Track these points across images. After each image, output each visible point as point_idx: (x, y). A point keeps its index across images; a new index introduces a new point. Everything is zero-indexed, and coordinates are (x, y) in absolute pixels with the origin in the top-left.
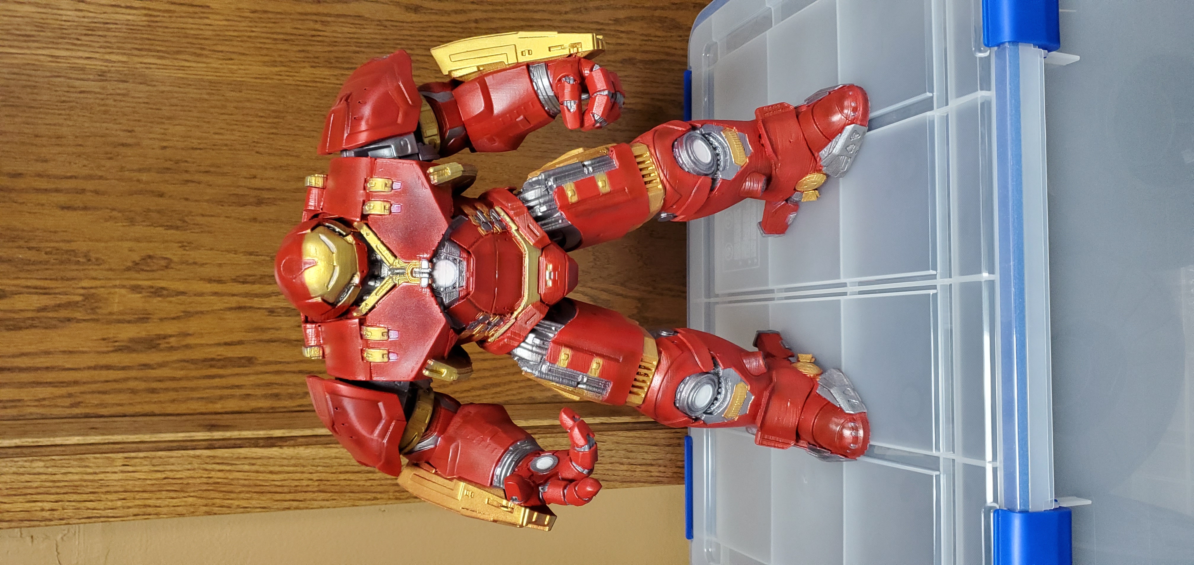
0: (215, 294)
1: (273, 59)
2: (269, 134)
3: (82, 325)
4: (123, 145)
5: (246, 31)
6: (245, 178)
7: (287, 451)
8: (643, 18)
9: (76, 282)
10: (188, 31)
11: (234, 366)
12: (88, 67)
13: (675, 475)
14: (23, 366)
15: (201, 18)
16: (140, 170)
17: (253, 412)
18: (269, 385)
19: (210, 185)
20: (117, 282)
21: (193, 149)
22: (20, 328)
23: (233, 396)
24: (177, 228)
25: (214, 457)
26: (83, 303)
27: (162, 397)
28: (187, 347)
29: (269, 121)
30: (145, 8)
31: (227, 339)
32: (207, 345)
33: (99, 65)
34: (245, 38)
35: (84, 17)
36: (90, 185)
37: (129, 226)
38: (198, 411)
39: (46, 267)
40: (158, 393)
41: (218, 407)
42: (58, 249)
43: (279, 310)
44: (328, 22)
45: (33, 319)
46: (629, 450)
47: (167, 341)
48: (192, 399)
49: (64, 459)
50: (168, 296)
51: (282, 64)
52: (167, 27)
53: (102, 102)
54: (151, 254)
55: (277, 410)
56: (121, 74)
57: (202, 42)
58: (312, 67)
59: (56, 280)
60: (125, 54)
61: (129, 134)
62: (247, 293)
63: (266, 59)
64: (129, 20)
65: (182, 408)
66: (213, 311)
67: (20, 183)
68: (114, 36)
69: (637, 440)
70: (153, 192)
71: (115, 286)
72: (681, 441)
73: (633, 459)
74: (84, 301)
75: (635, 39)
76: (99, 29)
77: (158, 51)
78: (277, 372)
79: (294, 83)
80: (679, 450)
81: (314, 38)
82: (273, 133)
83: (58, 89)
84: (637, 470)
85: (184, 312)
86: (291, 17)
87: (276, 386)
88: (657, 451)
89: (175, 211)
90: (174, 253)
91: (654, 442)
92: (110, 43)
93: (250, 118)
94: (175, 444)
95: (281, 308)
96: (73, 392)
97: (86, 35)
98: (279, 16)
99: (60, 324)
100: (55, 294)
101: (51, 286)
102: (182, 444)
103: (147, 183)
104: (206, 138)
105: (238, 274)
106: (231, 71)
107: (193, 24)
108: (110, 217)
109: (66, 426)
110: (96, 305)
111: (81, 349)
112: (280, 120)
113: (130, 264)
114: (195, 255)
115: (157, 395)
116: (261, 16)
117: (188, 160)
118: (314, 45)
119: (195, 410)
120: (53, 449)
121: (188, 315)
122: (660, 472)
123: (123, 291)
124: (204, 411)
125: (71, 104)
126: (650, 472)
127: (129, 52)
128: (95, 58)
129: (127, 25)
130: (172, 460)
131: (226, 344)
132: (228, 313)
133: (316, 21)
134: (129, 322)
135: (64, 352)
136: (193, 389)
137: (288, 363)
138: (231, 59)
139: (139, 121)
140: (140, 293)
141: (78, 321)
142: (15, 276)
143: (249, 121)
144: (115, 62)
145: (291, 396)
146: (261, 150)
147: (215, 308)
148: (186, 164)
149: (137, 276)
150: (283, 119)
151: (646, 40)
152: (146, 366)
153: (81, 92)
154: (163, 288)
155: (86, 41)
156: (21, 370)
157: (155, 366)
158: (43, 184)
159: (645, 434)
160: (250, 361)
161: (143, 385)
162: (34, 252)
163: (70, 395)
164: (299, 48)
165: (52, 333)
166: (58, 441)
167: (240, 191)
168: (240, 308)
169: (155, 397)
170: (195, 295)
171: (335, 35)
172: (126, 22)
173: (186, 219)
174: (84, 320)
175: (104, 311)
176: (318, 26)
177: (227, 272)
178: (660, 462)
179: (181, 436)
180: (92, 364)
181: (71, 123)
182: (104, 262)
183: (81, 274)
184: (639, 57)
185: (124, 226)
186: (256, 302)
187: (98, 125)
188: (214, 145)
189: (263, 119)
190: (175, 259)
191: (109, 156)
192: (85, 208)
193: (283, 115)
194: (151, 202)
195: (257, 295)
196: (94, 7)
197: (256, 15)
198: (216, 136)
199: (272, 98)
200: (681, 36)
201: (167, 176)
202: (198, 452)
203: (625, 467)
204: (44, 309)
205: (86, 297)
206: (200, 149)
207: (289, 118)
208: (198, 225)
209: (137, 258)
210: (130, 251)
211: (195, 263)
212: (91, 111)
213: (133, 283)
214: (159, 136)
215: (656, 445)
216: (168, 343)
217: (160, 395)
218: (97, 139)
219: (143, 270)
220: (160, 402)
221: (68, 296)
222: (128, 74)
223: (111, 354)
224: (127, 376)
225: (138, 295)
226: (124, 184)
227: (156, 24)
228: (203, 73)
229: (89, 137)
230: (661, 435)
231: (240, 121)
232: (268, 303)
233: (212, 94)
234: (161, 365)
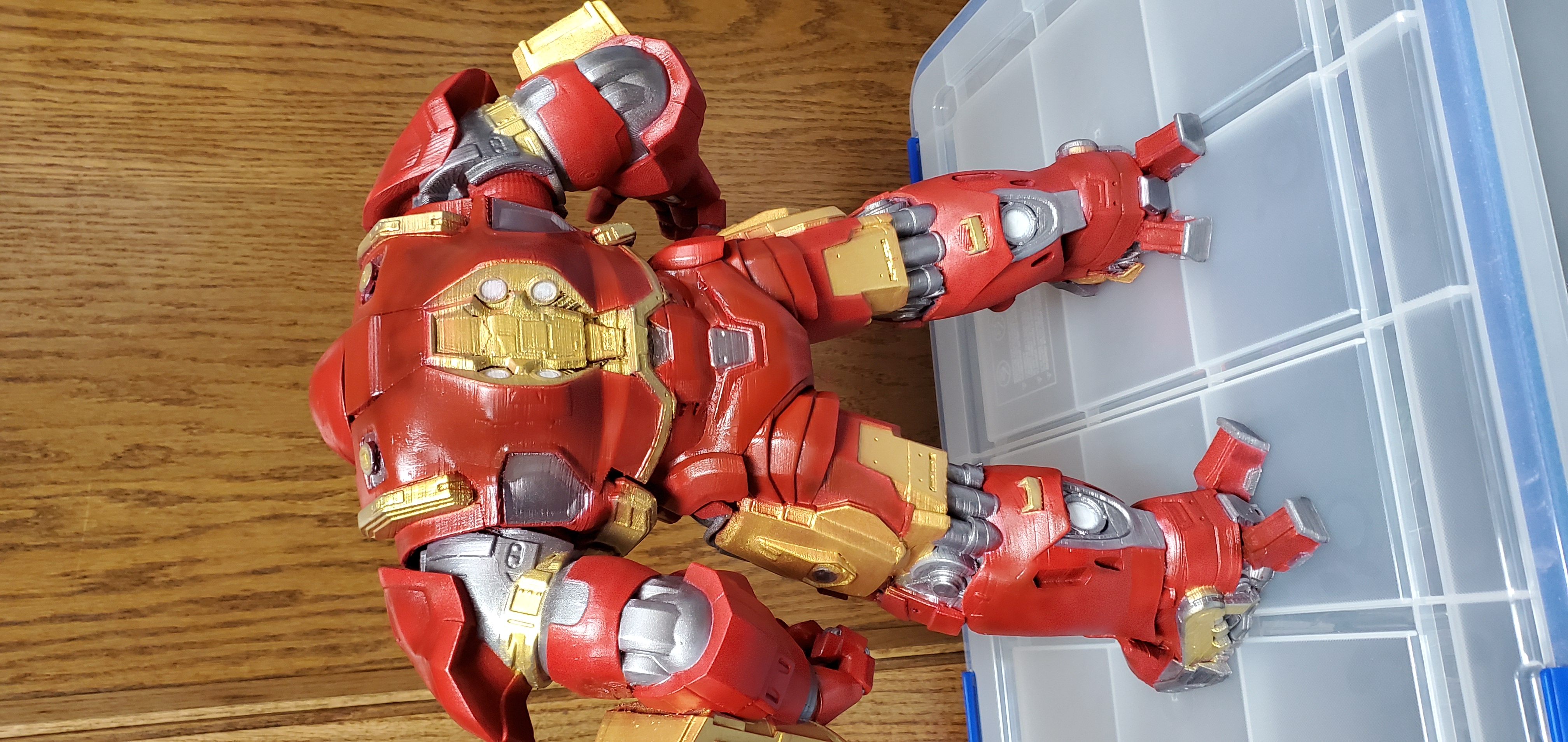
0: (238, 497)
1: (318, 156)
2: (315, 261)
3: (34, 554)
4: (99, 285)
5: (279, 120)
6: (281, 325)
7: (351, 728)
8: (841, 84)
9: (25, 489)
10: (195, 124)
11: (268, 607)
12: (48, 177)
15: (214, 104)
16: (123, 321)
17: (298, 674)
18: (323, 631)
19: (230, 338)
20: (89, 487)
21: (203, 286)
23: (266, 653)
24: (180, 402)
26: (37, 521)
27: (157, 658)
28: (196, 579)
29: (313, 242)
30: (133, 94)
31: (257, 565)
32: (227, 575)
33: (65, 174)
34: (278, 130)
35: (45, 109)
36: (50, 345)
37: (107, 402)
38: (213, 678)
40: (150, 654)
41: (244, 670)
43: (336, 517)
44: (397, 103)
46: (879, 701)
47: (163, 572)
48: (203, 660)
50: (166, 504)
51: (332, 163)
52: (163, 119)
53: (68, 226)
54: (141, 442)
55: (337, 670)
56: (97, 186)
57: (217, 137)
60: (103, 157)
61: (108, 269)
62: (286, 495)
63: (308, 156)
64: (110, 111)
65: (188, 675)
66: (234, 524)
68: (87, 134)
69: (888, 684)
70: (143, 351)
71: (85, 493)
72: (957, 684)
73: (885, 714)
74: (37, 517)
75: (832, 113)
76: (67, 125)
77: (152, 152)
78: (334, 613)
79: (349, 188)
80: (954, 697)
81: (377, 127)
82: (319, 260)
84: (893, 731)
85: (190, 527)
86: (345, 98)
87: (334, 634)
88: (921, 700)
89: (175, 377)
90: (176, 440)
91: (915, 686)
92: (82, 143)
93: (286, 240)
94: (173, 727)
95: (339, 514)
96: (16, 658)
97: (46, 133)
98: (328, 98)
102: (184, 726)
103: (134, 337)
104: (223, 271)
105: (272, 466)
106: (258, 176)
107: (202, 113)
108: (79, 389)
110: (55, 522)
111: (31, 591)
113: (109, 459)
114: (206, 441)
115: (148, 658)
116: (301, 99)
117: (196, 302)
118: (378, 135)
119: (208, 677)
121: (197, 530)
122: (928, 733)
123: (98, 500)
124: (223, 677)
125: (23, 230)
126: (914, 733)
127: (110, 154)
128: (60, 165)
129: (108, 118)
131: (255, 572)
132: (258, 525)
133: (380, 103)
134: (107, 546)
136: (204, 645)
137: (351, 597)
138: (259, 159)
139: (124, 250)
140: (123, 501)
141: (28, 548)
143: (286, 244)
144: (89, 169)
145: (356, 649)
146: (303, 284)
147: (238, 518)
148: (193, 309)
149: (120, 475)
150: (335, 239)
151: (847, 114)
152: (131, 612)
153: (38, 213)
154: (158, 493)
155: (47, 142)
157: (146, 612)
159: (901, 675)
160: (292, 596)
161: (127, 642)
163: (11, 665)
164: (357, 140)
167: (273, 345)
168: (276, 517)
169: (146, 660)
170: (207, 500)
172: (106, 114)
173: (194, 388)
174: (36, 546)
175: (68, 531)
176: (383, 110)
177: (256, 464)
178: (927, 717)
179: (183, 714)
180: (48, 614)
181: (21, 257)
182: (69, 457)
183: (33, 478)
184: (839, 136)
185: (99, 402)
186: (300, 508)
187: (62, 258)
188: (234, 280)
189: (305, 241)
190: (177, 447)
191: (79, 301)
192: (42, 379)
193: (335, 233)
194: (140, 366)
195: (301, 497)
196: (60, 95)
197: (294, 97)
198: (238, 267)
199: (318, 211)
200: (894, 106)
201: (165, 328)
203: (874, 729)
205: (41, 511)
206: (215, 286)
208: (211, 396)
209: (120, 450)
210: (108, 439)
211: (207, 453)
212: (53, 239)
213: (112, 486)
214: (155, 271)
215: (918, 691)
216: (166, 575)
217: (155, 656)
218: (63, 278)
219: (128, 467)
220: (153, 667)
221: (12, 511)
222: (109, 186)
223: (78, 597)
224: (101, 629)
225: (121, 505)
226: (99, 341)
227: (149, 115)
228: (217, 179)
229: (49, 275)
230: (924, 675)
231: (273, 245)
232: (318, 508)
233: (232, 208)
234: (155, 610)
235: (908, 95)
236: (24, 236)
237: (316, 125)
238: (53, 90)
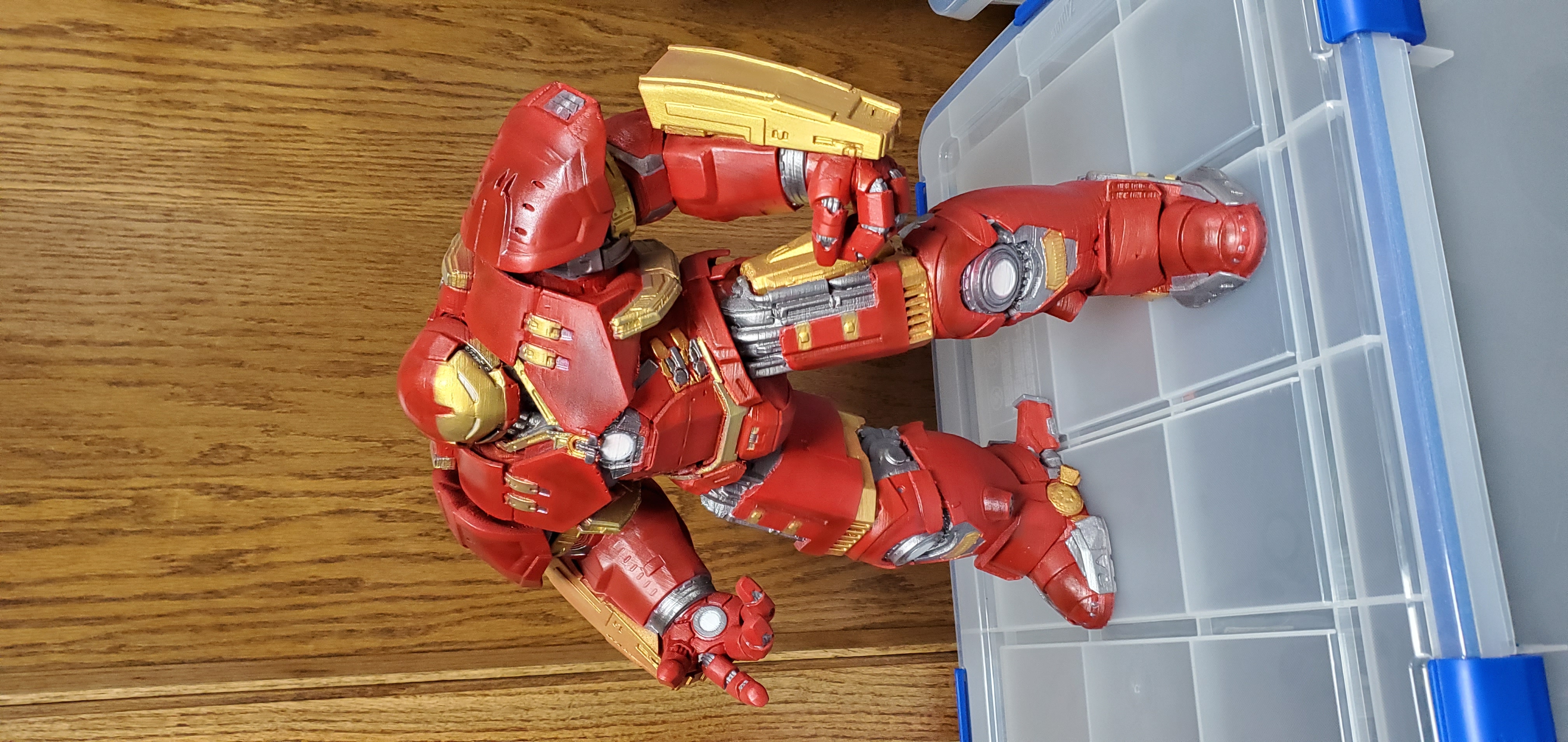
0: (308, 493)
1: (386, 189)
2: (381, 283)
3: (130, 539)
5: (352, 156)
6: (350, 340)
7: (406, 702)
9: (124, 481)
10: (277, 158)
11: (332, 592)
12: (150, 204)
13: (944, 728)
14: (48, 596)
15: (295, 141)
16: (212, 334)
17: (358, 653)
18: (380, 616)
19: (304, 351)
20: (178, 481)
21: (282, 304)
22: (46, 545)
23: (330, 633)
24: (259, 407)
25: (305, 711)
26: (133, 509)
27: (234, 635)
28: (270, 566)
29: (380, 266)
30: (225, 132)
31: (324, 554)
32: (296, 562)
33: (165, 202)
34: (351, 165)
35: (149, 144)
36: (148, 353)
37: (195, 405)
38: (283, 655)
39: (85, 462)
40: (228, 631)
41: (310, 648)
42: (102, 439)
43: (393, 514)
44: (457, 143)
45: (64, 532)
46: (878, 693)
47: (241, 558)
48: (274, 638)
49: (97, 719)
50: (244, 498)
51: (398, 196)
52: (252, 154)
53: (166, 248)
54: (224, 442)
55: (392, 651)
56: (192, 213)
57: (297, 170)
58: (437, 198)
59: (98, 478)
60: (199, 188)
61: (199, 287)
62: (351, 492)
63: (377, 189)
64: (205, 147)
65: (261, 651)
66: (304, 517)
67: (58, 352)
68: (186, 166)
69: (888, 679)
70: (229, 360)
71: (175, 486)
72: (950, 680)
73: (884, 705)
74: (133, 506)
76: (167, 158)
77: (240, 183)
78: (390, 599)
79: (412, 218)
80: (947, 692)
81: (438, 163)
82: (386, 283)
83: (111, 233)
84: (891, 721)
85: (265, 519)
86: (411, 137)
87: (390, 618)
88: (917, 694)
89: (255, 384)
90: (255, 440)
91: (912, 681)
92: (181, 174)
93: (356, 264)
94: (251, 695)
95: (397, 511)
96: (113, 631)
97: (150, 166)
98: (394, 137)
99: (101, 538)
100: (95, 497)
101: (90, 487)
102: (261, 695)
103: (221, 348)
104: (300, 290)
105: (338, 466)
106: (331, 206)
107: (285, 149)
108: (172, 394)
109: (102, 677)
110: (149, 511)
111: (127, 572)
112: (394, 266)
113: (196, 456)
114: (281, 442)
115: (226, 634)
116: (372, 137)
117: (275, 318)
118: (438, 171)
119: (278, 653)
120: (83, 704)
121: (271, 522)
122: (922, 724)
123: (186, 492)
124: (292, 654)
125: (128, 251)
126: (910, 724)
127: (204, 185)
128: (161, 194)
129: (203, 152)
130: (246, 717)
131: (322, 561)
132: (324, 518)
133: (442, 143)
134: (192, 533)
135: (103, 576)
136: (276, 624)
137: (406, 586)
138: (334, 191)
139: (214, 270)
140: (208, 494)
141: (125, 533)
142: (44, 474)
143: (355, 268)
144: (185, 198)
145: (410, 632)
146: (370, 304)
147: (308, 512)
148: (272, 324)
149: (205, 471)
150: (399, 264)
152: (212, 593)
153: (140, 236)
154: (239, 487)
155: (150, 173)
156: (44, 602)
157: (226, 593)
158: (86, 353)
159: (899, 670)
160: (354, 583)
161: (209, 620)
162: (69, 442)
163: (109, 636)
164: (419, 176)
165: (88, 550)
166: (90, 694)
167: (342, 358)
168: (341, 512)
169: (224, 636)
170: (281, 496)
171: (466, 158)
172: (201, 149)
173: (272, 394)
174: (132, 532)
175: (161, 520)
176: (444, 148)
177: (323, 465)
178: (922, 710)
179: (259, 685)
180: (141, 593)
181: (125, 275)
183: (131, 471)
185: (190, 405)
186: (362, 504)
187: (160, 276)
188: (309, 299)
189: (372, 265)
190: (256, 447)
191: (173, 315)
192: (140, 384)
193: (399, 259)
194: (228, 374)
195: (363, 494)
196: (162, 131)
197: (366, 136)
198: (313, 288)
199: (386, 239)
201: (248, 340)
202: (282, 705)
203: (874, 718)
204: (80, 518)
205: (137, 501)
206: (291, 304)
207: (408, 262)
208: (286, 402)
209: (206, 449)
210: (196, 438)
211: (282, 453)
212: (152, 259)
213: (198, 480)
214: (239, 289)
215: (914, 686)
216: (243, 561)
217: (231, 633)
218: (159, 294)
219: (213, 464)
220: (231, 643)
221: (113, 501)
222: (202, 213)
223: (167, 578)
224: (187, 608)
225: (205, 497)
226: (191, 351)
227: (239, 150)
228: (296, 208)
229: (149, 291)
230: (920, 671)
231: (344, 268)
232: (378, 504)
233: (308, 234)
234: (234, 592)
235: (917, 142)
236: (128, 257)
237: (383, 161)
238: (156, 127)
